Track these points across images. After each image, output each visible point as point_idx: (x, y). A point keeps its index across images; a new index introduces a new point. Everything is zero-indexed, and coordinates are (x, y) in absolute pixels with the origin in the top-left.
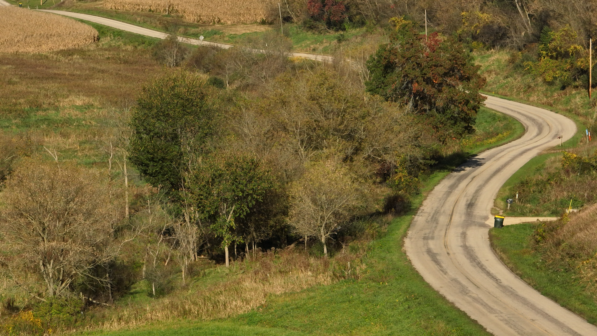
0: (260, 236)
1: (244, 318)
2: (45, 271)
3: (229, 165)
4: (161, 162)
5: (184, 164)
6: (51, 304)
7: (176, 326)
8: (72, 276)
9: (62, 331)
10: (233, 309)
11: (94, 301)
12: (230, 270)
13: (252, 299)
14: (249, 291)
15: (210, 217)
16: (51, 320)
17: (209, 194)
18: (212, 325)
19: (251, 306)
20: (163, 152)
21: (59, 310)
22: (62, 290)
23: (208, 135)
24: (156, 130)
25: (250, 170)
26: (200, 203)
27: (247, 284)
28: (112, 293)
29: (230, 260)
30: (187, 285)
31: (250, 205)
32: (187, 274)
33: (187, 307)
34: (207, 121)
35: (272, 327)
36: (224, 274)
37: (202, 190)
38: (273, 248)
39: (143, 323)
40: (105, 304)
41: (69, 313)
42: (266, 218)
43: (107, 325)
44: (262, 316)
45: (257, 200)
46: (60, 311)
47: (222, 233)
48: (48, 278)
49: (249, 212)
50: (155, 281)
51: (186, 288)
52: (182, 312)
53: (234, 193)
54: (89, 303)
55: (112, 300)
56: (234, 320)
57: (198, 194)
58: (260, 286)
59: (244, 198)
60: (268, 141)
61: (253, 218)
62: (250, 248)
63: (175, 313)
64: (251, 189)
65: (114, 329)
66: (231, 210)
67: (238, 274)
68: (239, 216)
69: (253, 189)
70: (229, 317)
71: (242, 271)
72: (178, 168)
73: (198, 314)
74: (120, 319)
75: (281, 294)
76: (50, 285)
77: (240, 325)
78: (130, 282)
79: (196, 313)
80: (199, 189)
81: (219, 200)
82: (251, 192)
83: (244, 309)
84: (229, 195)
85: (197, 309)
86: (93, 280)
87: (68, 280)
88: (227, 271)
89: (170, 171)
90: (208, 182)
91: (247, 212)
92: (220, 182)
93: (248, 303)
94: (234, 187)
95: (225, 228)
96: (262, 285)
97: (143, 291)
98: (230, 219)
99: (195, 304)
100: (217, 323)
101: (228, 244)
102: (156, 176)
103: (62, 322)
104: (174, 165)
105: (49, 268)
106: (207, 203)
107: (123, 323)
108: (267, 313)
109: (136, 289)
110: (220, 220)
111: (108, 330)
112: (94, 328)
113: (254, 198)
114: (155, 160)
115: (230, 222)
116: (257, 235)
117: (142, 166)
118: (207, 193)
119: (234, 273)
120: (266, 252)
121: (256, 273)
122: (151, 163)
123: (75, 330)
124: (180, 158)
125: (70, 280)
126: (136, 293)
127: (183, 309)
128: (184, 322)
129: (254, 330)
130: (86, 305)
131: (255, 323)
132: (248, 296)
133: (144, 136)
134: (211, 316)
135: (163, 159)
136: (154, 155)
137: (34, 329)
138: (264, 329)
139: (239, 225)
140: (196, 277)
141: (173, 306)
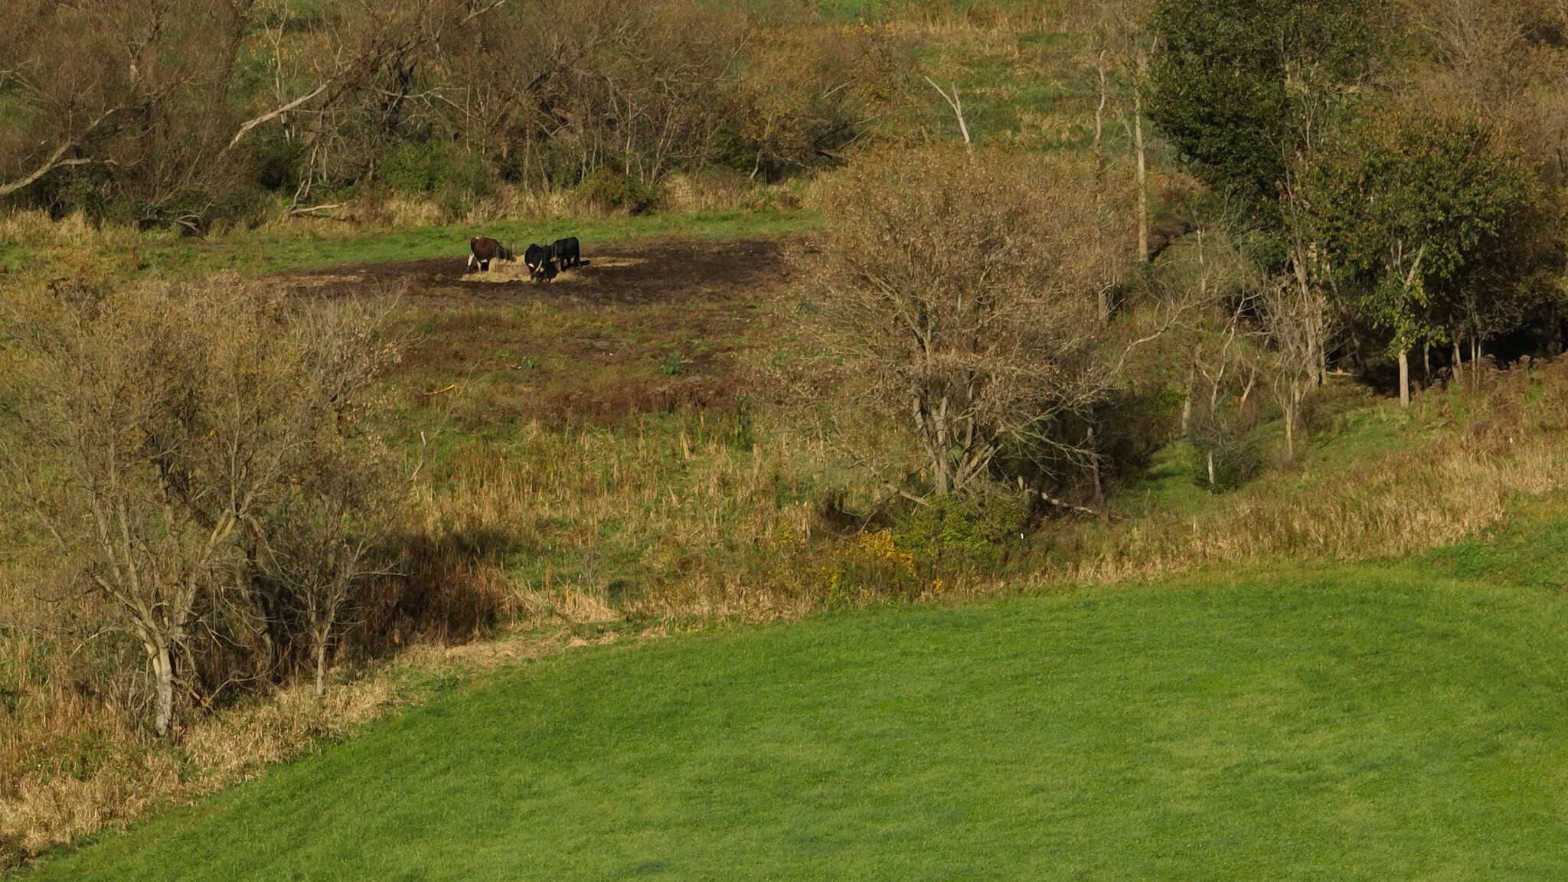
0: (1493, 323)
1: (1445, 557)
2: (926, 426)
3: (1412, 140)
4: (1231, 126)
5: (1294, 130)
6: (942, 514)
7: (1268, 575)
8: (996, 439)
9: (970, 584)
10: (1418, 534)
11: (1055, 501)
12: (1412, 417)
13: (1467, 509)
14: (1461, 485)
15: (1359, 275)
16: (940, 555)
17: (1358, 216)
18: (1364, 577)
19: (1466, 524)
20: (1238, 98)
21: (961, 531)
22: (969, 475)
23: (1357, 54)
24: (1222, 43)
25: (1467, 152)
26: (1334, 239)
27: (1456, 465)
28: (1102, 481)
29: (1411, 389)
30: (1301, 458)
31: (1466, 245)
32: (1301, 427)
33: (1296, 525)
34: (1354, 17)
35: (1521, 584)
36: (1397, 427)
37: (1338, 205)
38: (1525, 358)
39: (1181, 564)
40: (1082, 509)
41: (987, 536)
42: (1506, 277)
43: (1087, 571)
44: (1493, 553)
45: (1484, 234)
46: (965, 533)
47: (1392, 317)
48: (935, 445)
49: (1462, 262)
50: (1214, 446)
51: (1295, 466)
52: (1285, 539)
53: (1422, 214)
54: (1040, 507)
55: (1102, 497)
56: (1420, 565)
57: (1329, 215)
58: (1489, 471)
59: (1451, 226)
60: (1514, 71)
61: (1473, 276)
62: (1466, 357)
63: (1266, 540)
64: (1469, 204)
65: (1106, 582)
66: (1416, 257)
67: (1433, 429)
68: (1437, 273)
69: (1472, 203)
70: (1408, 553)
71: (1443, 421)
72: (1276, 142)
73: (1326, 544)
74: (1121, 554)
75: (1545, 493)
76: (938, 464)
77: (1437, 577)
78: (1148, 445)
79: (1321, 541)
80: (1332, 203)
81: (1385, 232)
82: (1467, 211)
83: (1447, 533)
84: (1409, 218)
85: (1323, 530)
86: (1050, 450)
87: (986, 451)
88: (1404, 419)
89: (1257, 150)
90: (1354, 186)
91: (1456, 263)
92: (1386, 183)
93: (1456, 515)
94: (1423, 198)
95: (1400, 303)
96: (1494, 468)
97: (1184, 470)
98: (1413, 279)
99: (1318, 516)
100: (1375, 571)
101: (1406, 347)
102: (1219, 163)
103: (968, 561)
104: (1266, 134)
105: (936, 418)
106: (1353, 239)
107: (1129, 565)
108: (1508, 546)
109: (1164, 466)
110: (1386, 284)
111: (1090, 583)
112: (1054, 578)
113: (1476, 227)
114: (1217, 119)
115: (1412, 288)
116: (1482, 321)
117: (1183, 135)
118: (1351, 213)
119: (1424, 424)
120: (1508, 368)
121: (1479, 432)
122: (1207, 129)
123: (1002, 584)
124: (1283, 115)
125: (992, 449)
126: (1166, 475)
127: (1288, 531)
128: (1288, 565)
129: (1472, 593)
130: (1033, 508)
131: (1478, 573)
132: (1459, 498)
133: (1190, 57)
134: (1359, 551)
135: (1238, 119)
136: (1214, 107)
137: (895, 580)
138: (1499, 591)
139: (1437, 294)
140: (1322, 434)
141: (1261, 523)
